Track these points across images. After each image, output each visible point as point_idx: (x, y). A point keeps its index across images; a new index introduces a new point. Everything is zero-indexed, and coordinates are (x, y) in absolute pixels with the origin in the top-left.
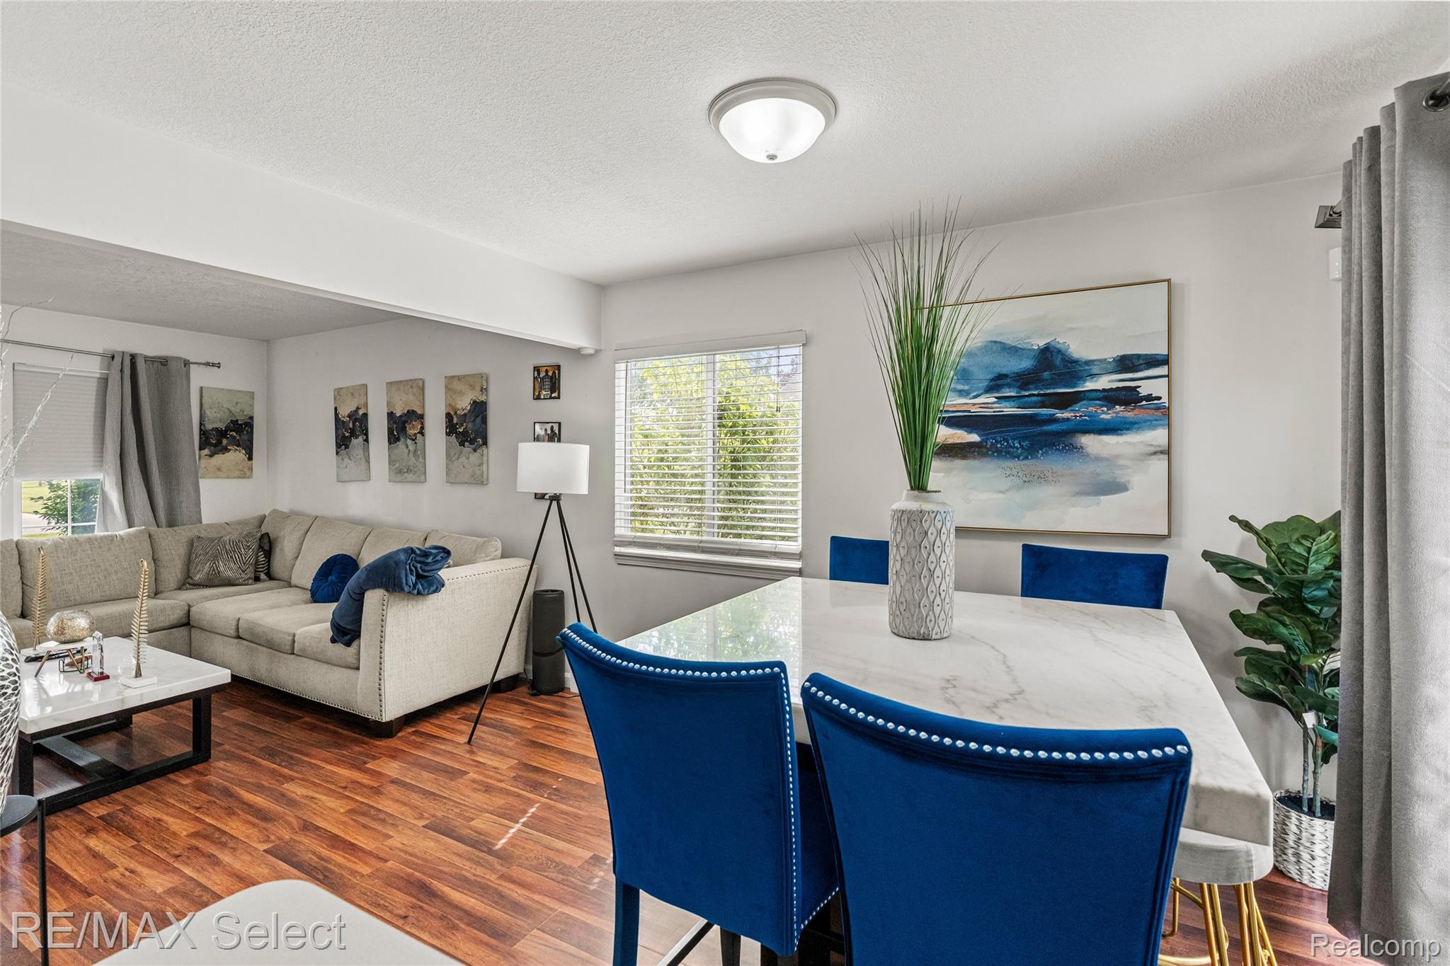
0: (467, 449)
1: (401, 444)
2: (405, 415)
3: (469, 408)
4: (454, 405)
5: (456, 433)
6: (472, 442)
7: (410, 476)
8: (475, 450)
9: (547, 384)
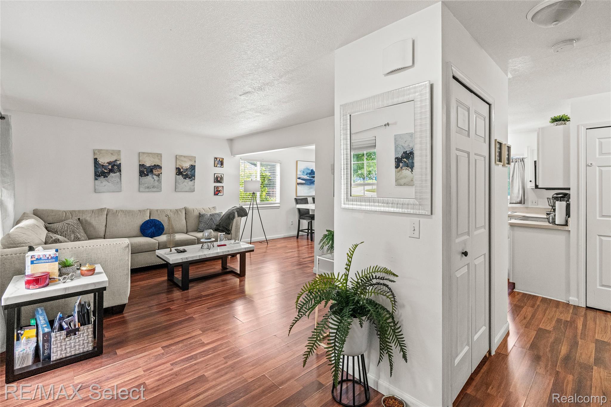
0: (188, 180)
1: (149, 177)
2: (153, 166)
3: (189, 167)
4: (181, 165)
5: (182, 175)
6: (189, 178)
7: (155, 189)
8: (191, 181)
9: (220, 163)
